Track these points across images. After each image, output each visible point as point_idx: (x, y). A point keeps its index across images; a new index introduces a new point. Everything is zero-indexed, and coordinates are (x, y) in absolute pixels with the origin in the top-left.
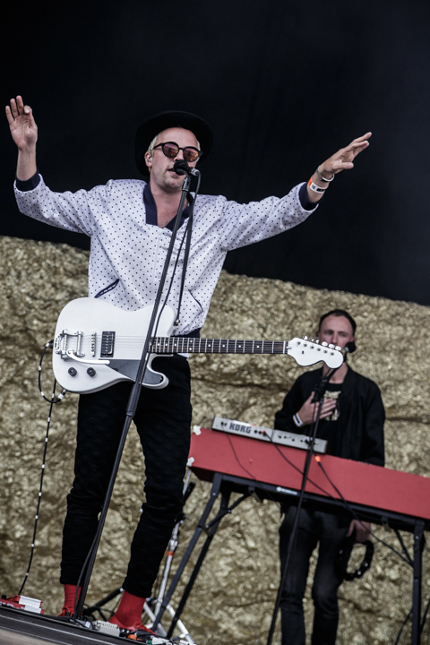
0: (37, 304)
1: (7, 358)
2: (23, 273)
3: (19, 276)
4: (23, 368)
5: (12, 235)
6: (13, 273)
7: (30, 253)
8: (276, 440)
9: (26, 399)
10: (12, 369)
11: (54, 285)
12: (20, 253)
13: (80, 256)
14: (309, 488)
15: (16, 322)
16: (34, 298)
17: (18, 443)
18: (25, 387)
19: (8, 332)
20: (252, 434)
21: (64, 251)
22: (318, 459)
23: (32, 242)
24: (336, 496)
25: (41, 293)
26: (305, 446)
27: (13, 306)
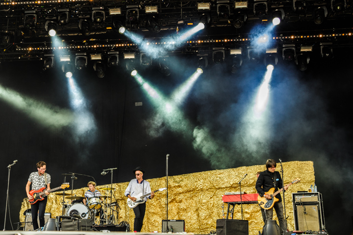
0: (214, 181)
1: (212, 192)
2: (211, 177)
4: (215, 192)
7: (211, 173)
8: (236, 194)
11: (216, 177)
12: (209, 173)
14: (242, 201)
15: (211, 185)
17: (218, 205)
18: (216, 196)
19: (211, 187)
20: (231, 194)
21: (217, 171)
22: (243, 195)
23: (211, 171)
24: (247, 201)
25: (214, 179)
26: (240, 194)
27: (210, 183)
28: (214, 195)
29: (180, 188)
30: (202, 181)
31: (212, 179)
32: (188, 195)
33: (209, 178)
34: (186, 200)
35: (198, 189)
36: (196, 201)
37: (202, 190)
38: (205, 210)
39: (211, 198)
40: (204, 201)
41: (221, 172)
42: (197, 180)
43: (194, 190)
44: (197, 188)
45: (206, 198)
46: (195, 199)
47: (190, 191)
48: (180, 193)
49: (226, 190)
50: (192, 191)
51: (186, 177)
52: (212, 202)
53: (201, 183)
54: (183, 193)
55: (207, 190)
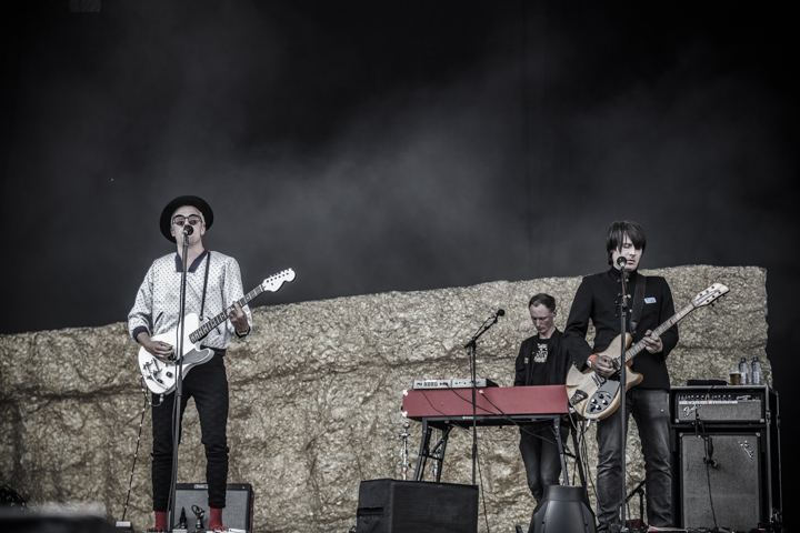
0: (382, 335)
1: (372, 376)
2: (369, 318)
3: (366, 320)
4: (384, 380)
5: (356, 295)
6: (362, 319)
7: (371, 303)
8: (454, 386)
9: (390, 399)
10: (376, 382)
11: (391, 320)
12: (364, 305)
13: (405, 296)
14: (479, 412)
15: (371, 350)
16: (379, 332)
17: (391, 430)
18: (388, 392)
19: (367, 359)
20: (439, 386)
21: (393, 296)
22: (481, 392)
23: (371, 295)
24: (498, 413)
25: (384, 327)
26: (470, 385)
27: (367, 341)
28: (378, 390)
29: (246, 362)
30: (334, 333)
31: (373, 326)
32: (276, 386)
33: (362, 325)
34: (267, 405)
35: (316, 366)
36: (306, 412)
37: (332, 369)
38: (342, 449)
39: (366, 400)
40: (339, 412)
41: (411, 301)
42: (317, 330)
43: (301, 367)
44: (314, 361)
45: (348, 401)
46: (303, 402)
47: (285, 373)
48: (246, 381)
49: (426, 371)
50: (293, 373)
51: (271, 316)
52: (369, 417)
53: (330, 342)
54: (256, 378)
55: (353, 369)
